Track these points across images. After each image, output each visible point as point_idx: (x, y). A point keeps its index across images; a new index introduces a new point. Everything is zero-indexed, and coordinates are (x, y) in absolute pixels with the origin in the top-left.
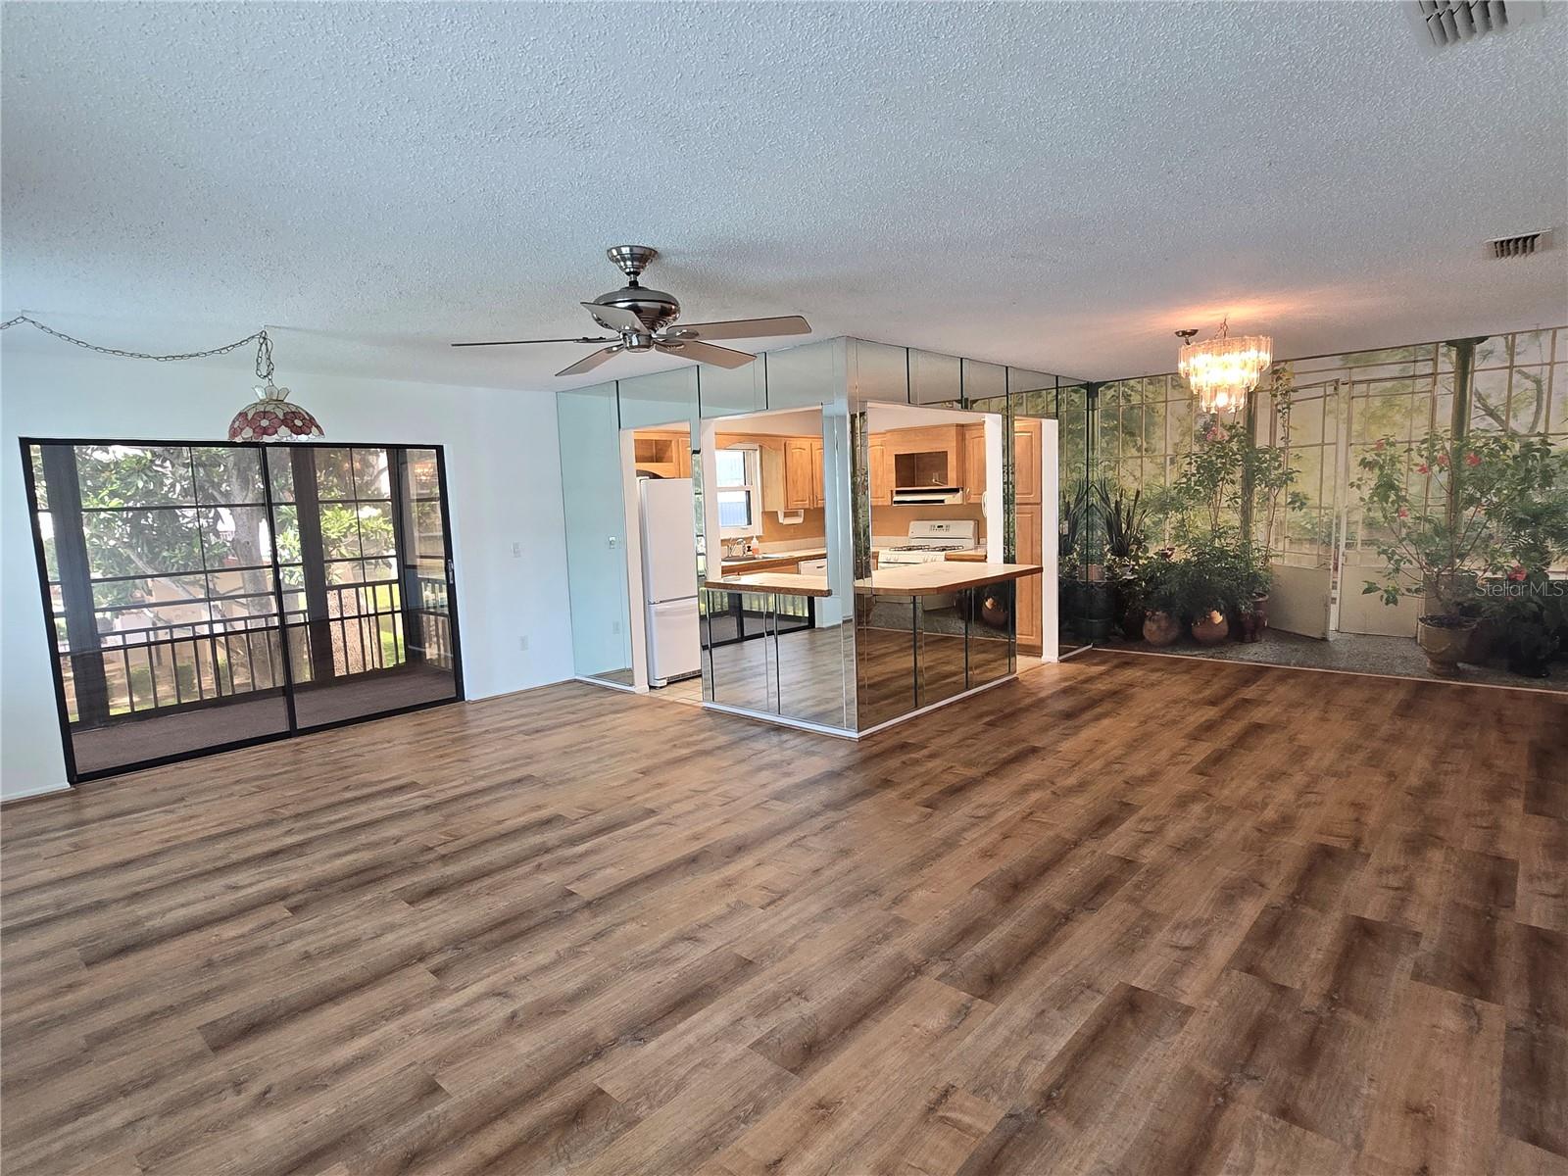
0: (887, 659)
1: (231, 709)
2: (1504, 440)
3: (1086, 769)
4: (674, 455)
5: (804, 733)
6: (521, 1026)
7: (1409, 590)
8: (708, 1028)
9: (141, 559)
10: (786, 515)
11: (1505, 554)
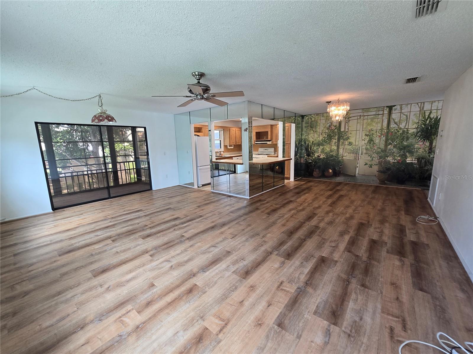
0: (254, 180)
1: (93, 192)
2: (398, 130)
3: (304, 205)
4: (203, 131)
5: (236, 197)
6: (174, 269)
7: (375, 164)
8: (221, 268)
9: (69, 156)
10: (229, 146)
11: (397, 156)
